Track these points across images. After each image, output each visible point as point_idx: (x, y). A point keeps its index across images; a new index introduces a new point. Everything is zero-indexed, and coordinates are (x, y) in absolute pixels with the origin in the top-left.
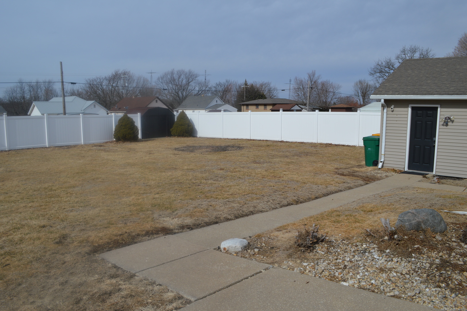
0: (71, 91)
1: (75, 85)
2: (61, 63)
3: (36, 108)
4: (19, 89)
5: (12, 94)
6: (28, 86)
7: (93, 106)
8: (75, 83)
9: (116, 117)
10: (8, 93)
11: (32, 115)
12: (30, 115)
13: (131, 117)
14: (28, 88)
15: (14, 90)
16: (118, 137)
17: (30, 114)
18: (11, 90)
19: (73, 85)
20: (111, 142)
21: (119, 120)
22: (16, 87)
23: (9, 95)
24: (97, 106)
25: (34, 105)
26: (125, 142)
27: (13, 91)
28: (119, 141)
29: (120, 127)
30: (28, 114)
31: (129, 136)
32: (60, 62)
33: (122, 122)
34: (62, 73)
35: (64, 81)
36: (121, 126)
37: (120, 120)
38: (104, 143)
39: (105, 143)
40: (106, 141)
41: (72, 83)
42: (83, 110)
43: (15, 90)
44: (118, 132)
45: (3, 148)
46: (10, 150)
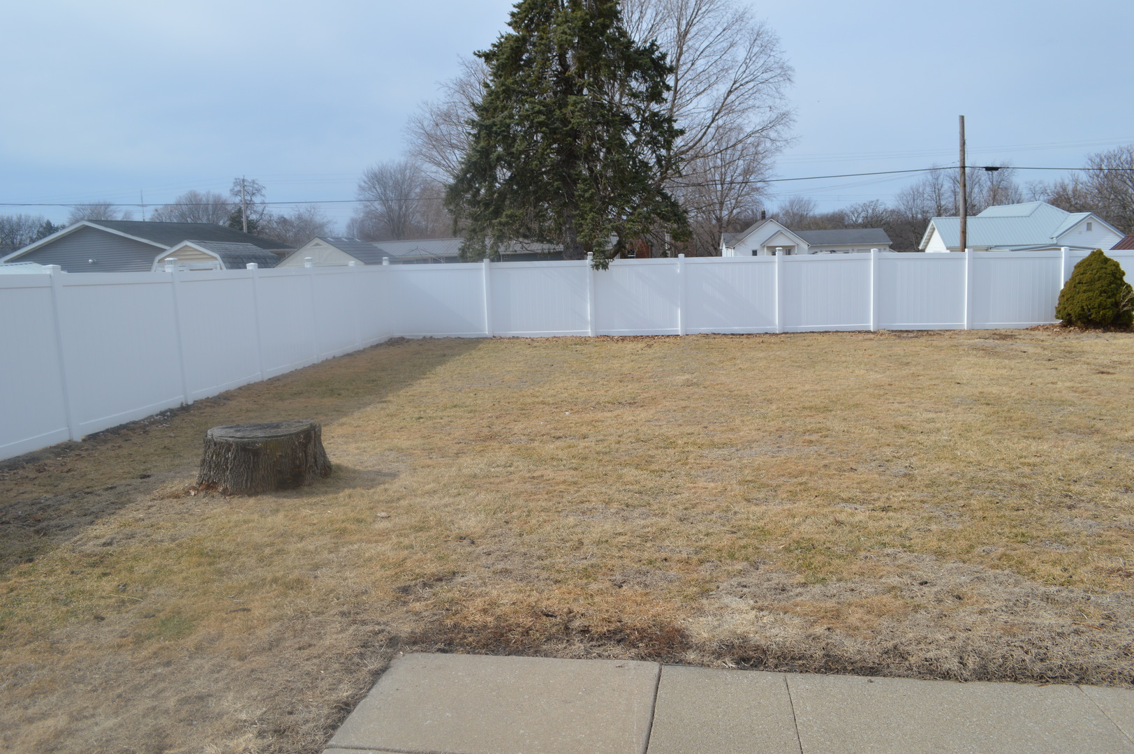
0: (1055, 188)
1: (995, 173)
2: (962, 118)
3: (936, 235)
4: (928, 189)
5: (914, 200)
6: (952, 181)
7: (1085, 226)
8: (996, 169)
9: (1068, 258)
10: (905, 198)
11: (928, 250)
12: (923, 251)
13: (1115, 259)
14: (949, 185)
15: (918, 191)
16: (1069, 315)
17: (923, 248)
18: (912, 193)
19: (990, 172)
20: (1046, 328)
21: (1075, 267)
22: (923, 183)
23: (906, 203)
24: (1095, 226)
25: (932, 225)
26: (1087, 329)
27: (916, 193)
28: (1071, 326)
29: (1075, 287)
30: (920, 248)
31: (1101, 313)
32: (960, 116)
33: (1082, 274)
34: (963, 144)
35: (966, 165)
36: (1079, 283)
37: (1078, 266)
38: (1027, 329)
39: (1031, 330)
40: (1035, 323)
41: (988, 169)
42: (1057, 237)
43: (921, 190)
44: (1067, 300)
45: (768, 328)
46: (784, 333)
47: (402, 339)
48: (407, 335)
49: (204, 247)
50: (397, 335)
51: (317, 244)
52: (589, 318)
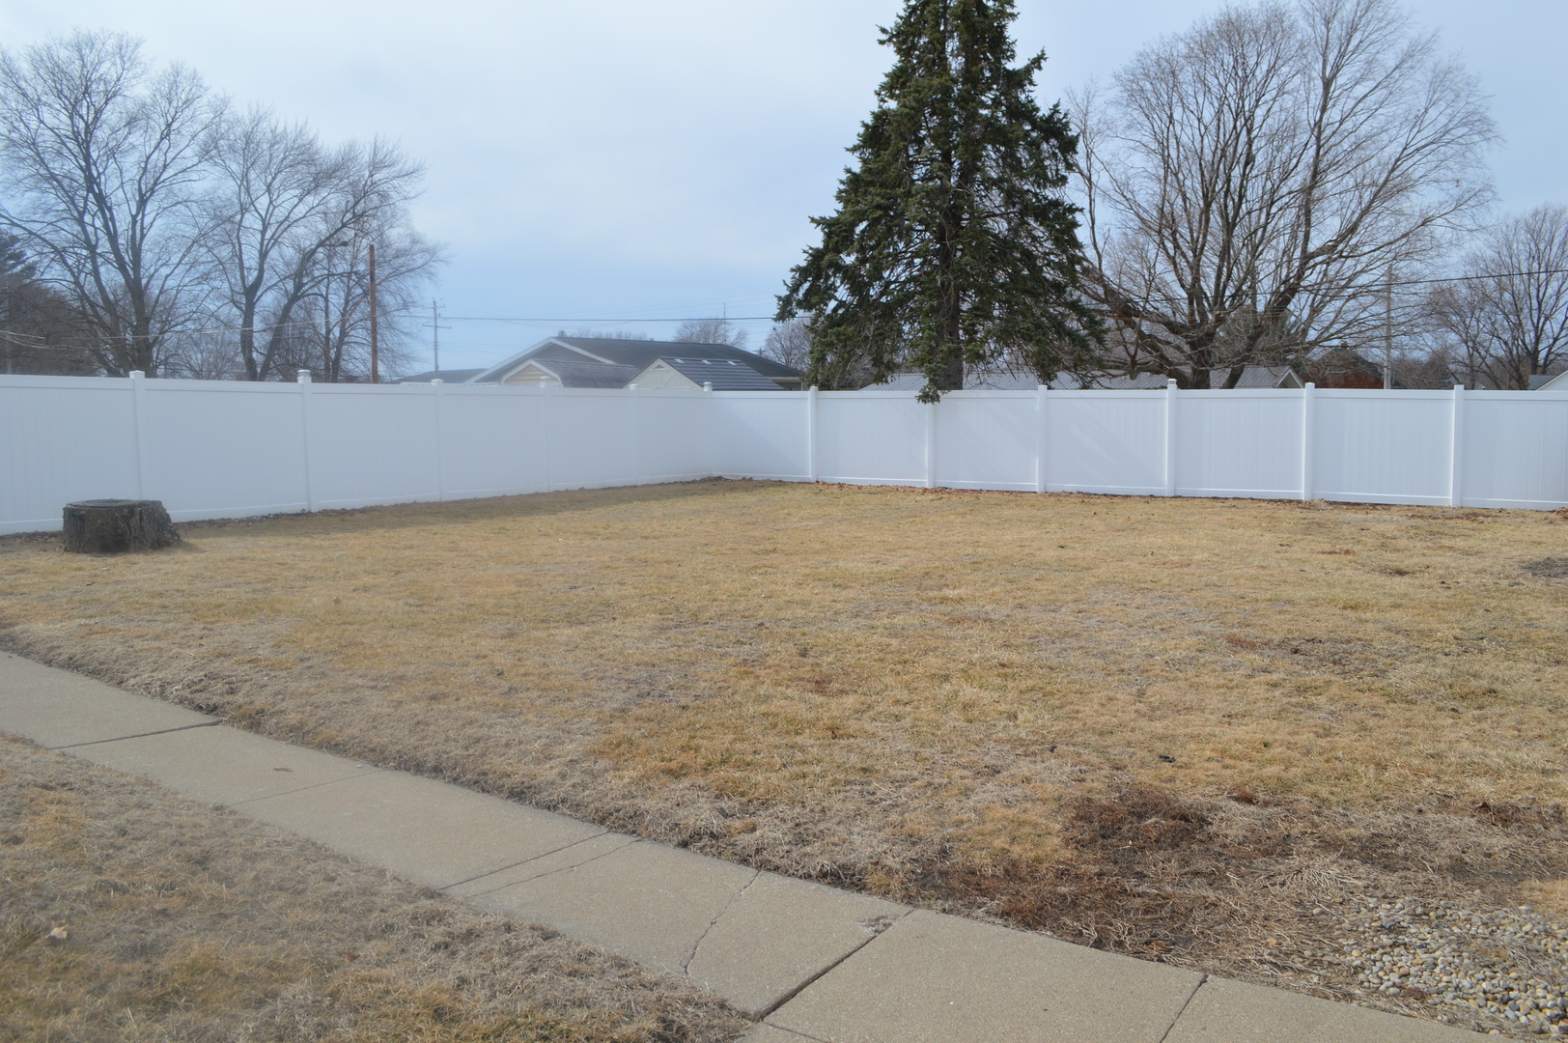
45: (1155, 490)
46: (1176, 497)
47: (719, 478)
48: (725, 474)
49: (544, 365)
50: (716, 474)
51: (660, 367)
52: (927, 465)
